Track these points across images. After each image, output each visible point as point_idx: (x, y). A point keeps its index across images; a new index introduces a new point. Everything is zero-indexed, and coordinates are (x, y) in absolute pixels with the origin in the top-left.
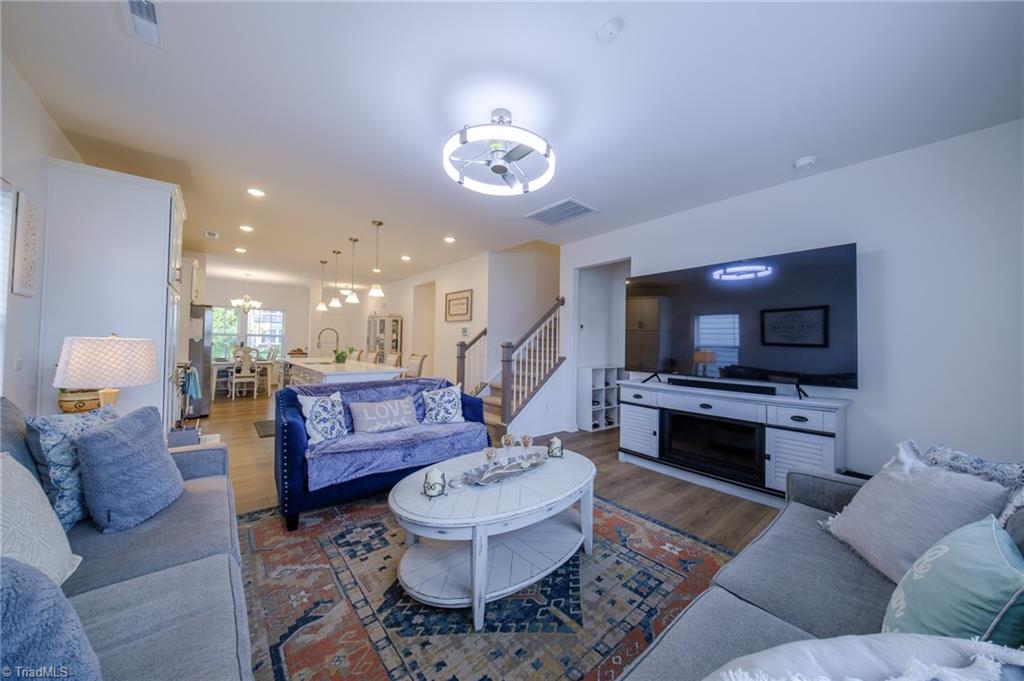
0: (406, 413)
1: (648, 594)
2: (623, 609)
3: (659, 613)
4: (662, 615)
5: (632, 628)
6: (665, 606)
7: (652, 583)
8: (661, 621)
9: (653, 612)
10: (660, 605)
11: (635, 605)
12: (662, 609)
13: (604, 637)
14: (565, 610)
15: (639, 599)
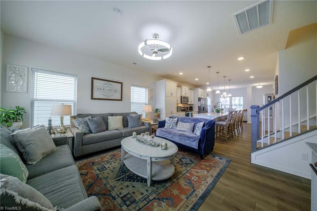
0: (187, 127)
1: (123, 200)
2: (118, 191)
3: (112, 200)
4: (111, 200)
5: (110, 192)
6: (115, 203)
7: (128, 203)
8: (109, 199)
9: (114, 199)
10: (116, 201)
11: (119, 194)
12: (114, 202)
13: (110, 184)
14: (123, 178)
15: (121, 196)
